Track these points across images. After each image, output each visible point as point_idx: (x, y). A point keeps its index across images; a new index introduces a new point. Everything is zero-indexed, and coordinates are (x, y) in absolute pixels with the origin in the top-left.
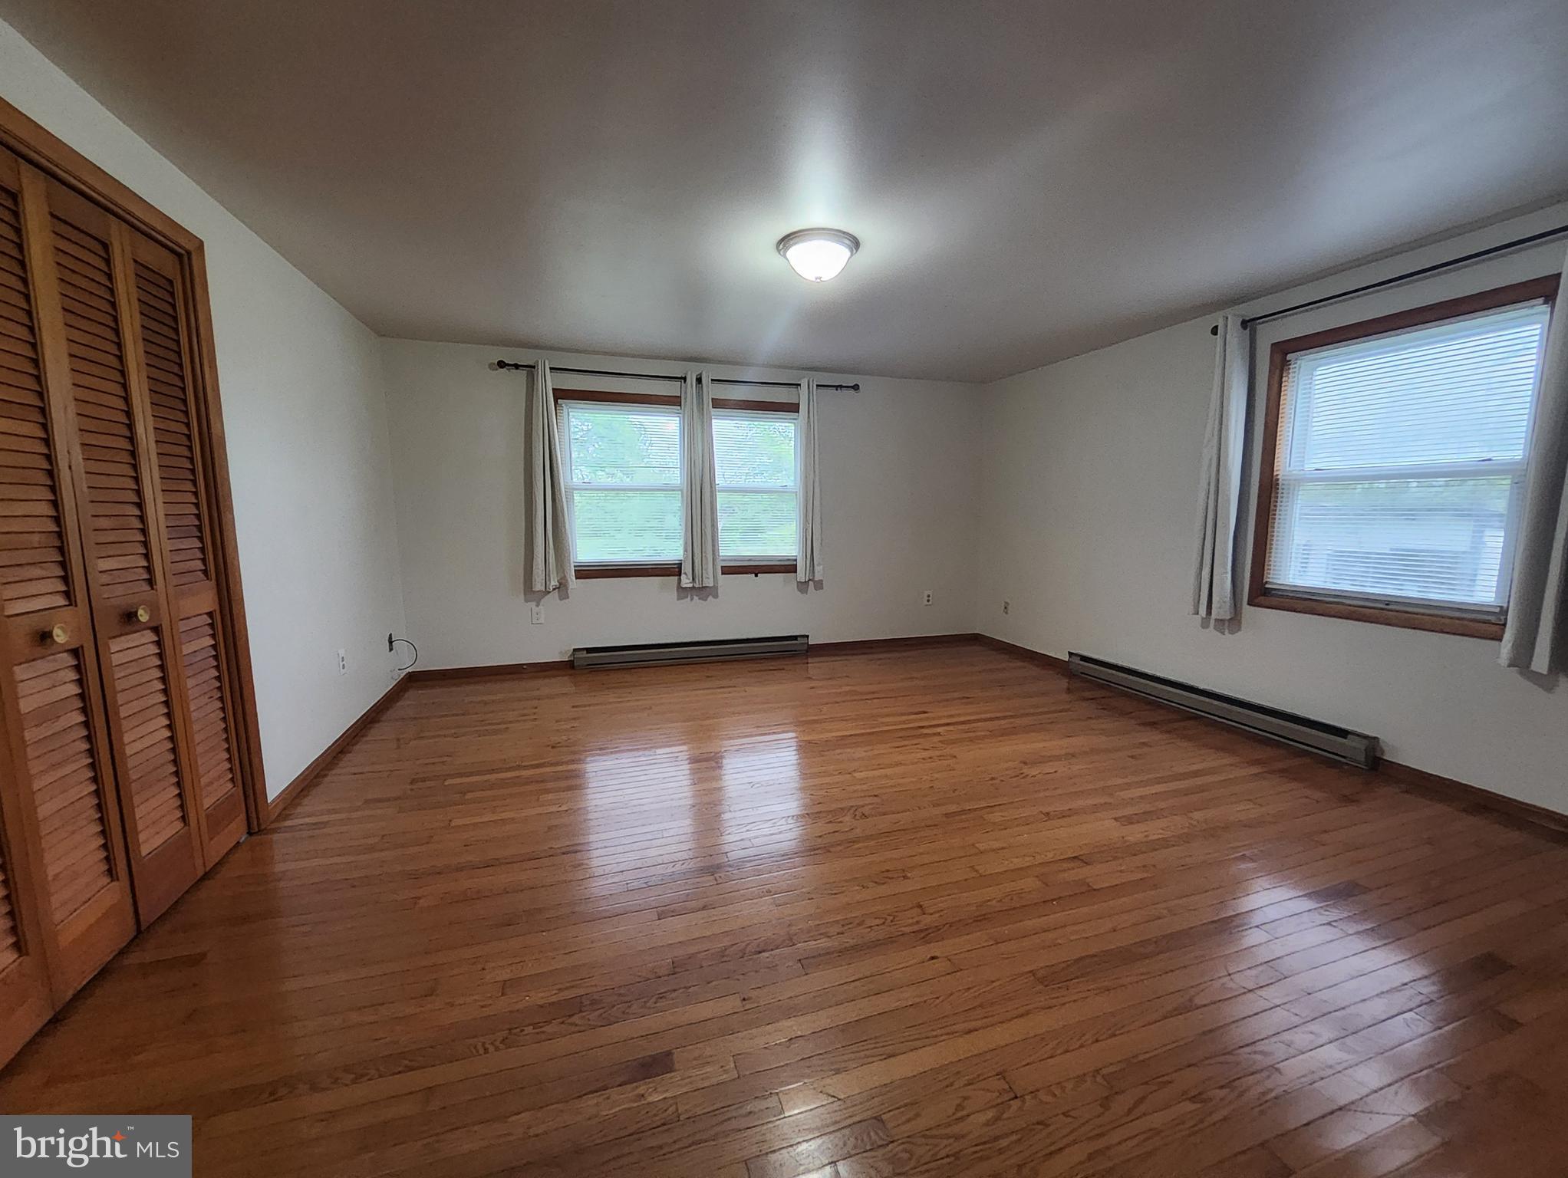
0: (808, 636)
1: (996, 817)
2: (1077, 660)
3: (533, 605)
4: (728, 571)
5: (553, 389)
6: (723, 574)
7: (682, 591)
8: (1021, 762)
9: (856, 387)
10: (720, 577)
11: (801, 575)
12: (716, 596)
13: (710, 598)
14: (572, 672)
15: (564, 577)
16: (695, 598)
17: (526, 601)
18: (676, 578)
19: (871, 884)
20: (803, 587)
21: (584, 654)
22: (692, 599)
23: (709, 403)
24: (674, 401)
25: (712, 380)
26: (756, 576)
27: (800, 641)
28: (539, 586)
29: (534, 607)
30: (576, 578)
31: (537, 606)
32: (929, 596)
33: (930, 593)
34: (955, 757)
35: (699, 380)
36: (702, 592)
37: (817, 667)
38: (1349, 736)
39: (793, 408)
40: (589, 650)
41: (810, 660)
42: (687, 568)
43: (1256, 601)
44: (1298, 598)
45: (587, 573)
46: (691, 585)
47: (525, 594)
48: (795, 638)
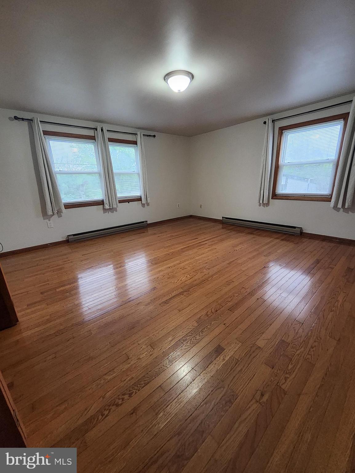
0: (147, 221)
1: (239, 261)
2: (225, 219)
3: (47, 220)
4: (120, 202)
5: (43, 131)
6: (119, 203)
7: (105, 210)
8: (232, 247)
9: (154, 136)
10: (118, 204)
11: (144, 201)
12: (116, 211)
13: (114, 212)
14: (69, 244)
15: (60, 209)
16: (110, 212)
17: (44, 219)
18: (102, 206)
19: (227, 286)
20: (143, 205)
21: (72, 237)
22: (108, 213)
23: (107, 140)
24: (92, 138)
25: (107, 130)
26: (129, 203)
27: (145, 223)
28: (50, 213)
29: (48, 222)
30: (65, 209)
31: (49, 220)
32: (179, 205)
33: (179, 204)
34: (216, 249)
35: (102, 130)
36: (112, 210)
37: (150, 231)
38: (296, 228)
39: (135, 143)
40: (74, 235)
41: (148, 229)
42: (106, 202)
43: (274, 198)
44: (284, 196)
45: (69, 206)
46: (109, 208)
47: (43, 216)
48: (143, 222)
